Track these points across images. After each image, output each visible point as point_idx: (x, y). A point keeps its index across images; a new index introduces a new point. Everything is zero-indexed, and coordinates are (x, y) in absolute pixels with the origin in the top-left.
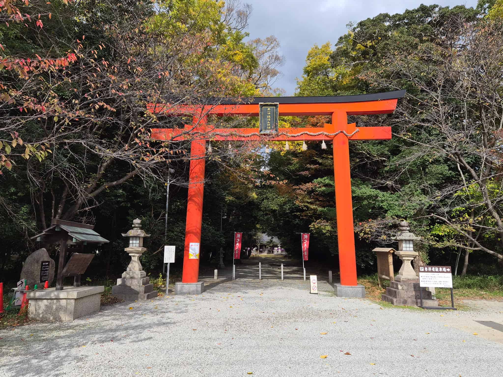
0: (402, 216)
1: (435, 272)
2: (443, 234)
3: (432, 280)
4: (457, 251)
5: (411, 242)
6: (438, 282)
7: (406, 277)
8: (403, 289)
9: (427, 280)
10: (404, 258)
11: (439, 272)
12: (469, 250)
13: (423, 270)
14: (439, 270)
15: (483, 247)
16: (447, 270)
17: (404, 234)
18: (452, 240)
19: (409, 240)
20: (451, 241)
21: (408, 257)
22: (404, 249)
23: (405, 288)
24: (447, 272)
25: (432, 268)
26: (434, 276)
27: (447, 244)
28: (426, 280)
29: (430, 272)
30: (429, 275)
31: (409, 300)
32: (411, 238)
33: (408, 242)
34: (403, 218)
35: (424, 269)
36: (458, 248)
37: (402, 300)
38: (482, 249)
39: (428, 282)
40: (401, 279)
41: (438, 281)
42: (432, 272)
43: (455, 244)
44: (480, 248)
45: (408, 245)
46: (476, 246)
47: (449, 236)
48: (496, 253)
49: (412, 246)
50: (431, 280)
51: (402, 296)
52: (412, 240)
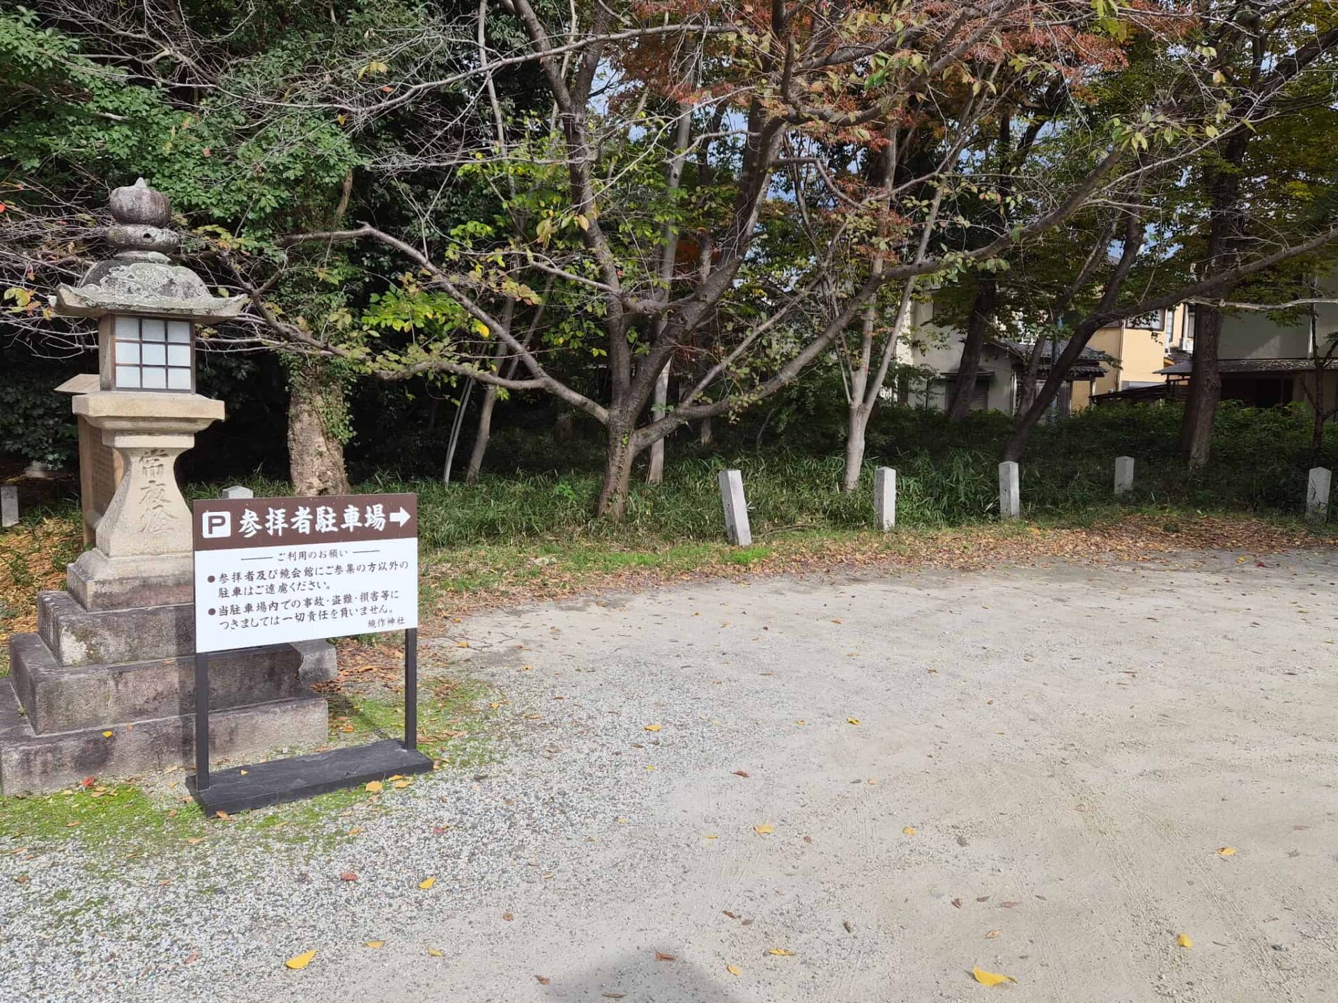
0: (217, 213)
1: (316, 537)
2: (407, 327)
3: (290, 595)
4: (457, 394)
5: (181, 334)
6: (329, 607)
7: (129, 570)
8: (93, 659)
9: (255, 601)
10: (121, 442)
11: (344, 535)
12: (500, 388)
13: (224, 531)
14: (340, 520)
15: (549, 379)
16: (394, 517)
17: (121, 273)
18: (440, 345)
19: (166, 318)
20: (436, 347)
21: (150, 432)
22: (126, 377)
23: (113, 645)
24: (392, 531)
25: (290, 515)
26: (301, 565)
27: (419, 360)
28: (241, 601)
29: (275, 541)
30: (266, 566)
31: (131, 736)
32: (177, 302)
33: (154, 331)
34: (221, 222)
35: (236, 524)
36: (463, 379)
37: (71, 746)
38: (548, 385)
39: (256, 615)
40: (92, 588)
41: (327, 596)
42: (291, 537)
43: (453, 365)
44: (542, 380)
45: (154, 354)
46: (524, 372)
47: (429, 332)
48: (590, 402)
49: (183, 355)
50: (278, 597)
51: (82, 710)
52: (187, 318)
